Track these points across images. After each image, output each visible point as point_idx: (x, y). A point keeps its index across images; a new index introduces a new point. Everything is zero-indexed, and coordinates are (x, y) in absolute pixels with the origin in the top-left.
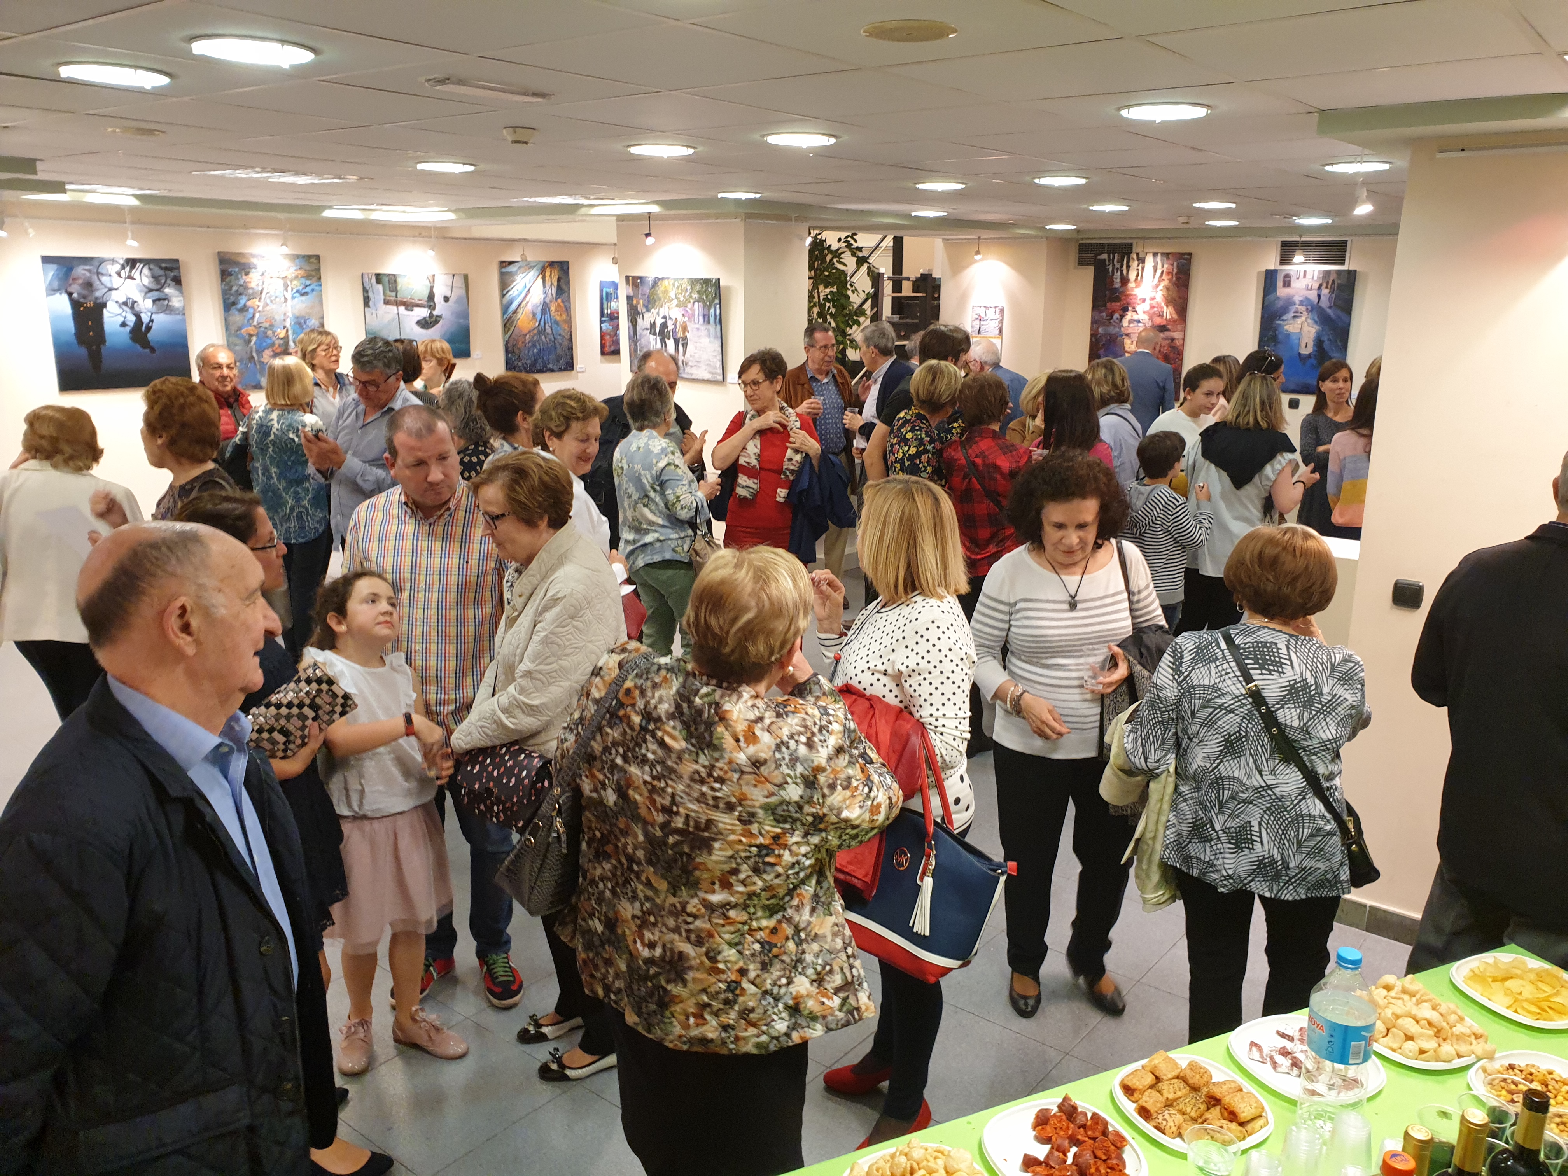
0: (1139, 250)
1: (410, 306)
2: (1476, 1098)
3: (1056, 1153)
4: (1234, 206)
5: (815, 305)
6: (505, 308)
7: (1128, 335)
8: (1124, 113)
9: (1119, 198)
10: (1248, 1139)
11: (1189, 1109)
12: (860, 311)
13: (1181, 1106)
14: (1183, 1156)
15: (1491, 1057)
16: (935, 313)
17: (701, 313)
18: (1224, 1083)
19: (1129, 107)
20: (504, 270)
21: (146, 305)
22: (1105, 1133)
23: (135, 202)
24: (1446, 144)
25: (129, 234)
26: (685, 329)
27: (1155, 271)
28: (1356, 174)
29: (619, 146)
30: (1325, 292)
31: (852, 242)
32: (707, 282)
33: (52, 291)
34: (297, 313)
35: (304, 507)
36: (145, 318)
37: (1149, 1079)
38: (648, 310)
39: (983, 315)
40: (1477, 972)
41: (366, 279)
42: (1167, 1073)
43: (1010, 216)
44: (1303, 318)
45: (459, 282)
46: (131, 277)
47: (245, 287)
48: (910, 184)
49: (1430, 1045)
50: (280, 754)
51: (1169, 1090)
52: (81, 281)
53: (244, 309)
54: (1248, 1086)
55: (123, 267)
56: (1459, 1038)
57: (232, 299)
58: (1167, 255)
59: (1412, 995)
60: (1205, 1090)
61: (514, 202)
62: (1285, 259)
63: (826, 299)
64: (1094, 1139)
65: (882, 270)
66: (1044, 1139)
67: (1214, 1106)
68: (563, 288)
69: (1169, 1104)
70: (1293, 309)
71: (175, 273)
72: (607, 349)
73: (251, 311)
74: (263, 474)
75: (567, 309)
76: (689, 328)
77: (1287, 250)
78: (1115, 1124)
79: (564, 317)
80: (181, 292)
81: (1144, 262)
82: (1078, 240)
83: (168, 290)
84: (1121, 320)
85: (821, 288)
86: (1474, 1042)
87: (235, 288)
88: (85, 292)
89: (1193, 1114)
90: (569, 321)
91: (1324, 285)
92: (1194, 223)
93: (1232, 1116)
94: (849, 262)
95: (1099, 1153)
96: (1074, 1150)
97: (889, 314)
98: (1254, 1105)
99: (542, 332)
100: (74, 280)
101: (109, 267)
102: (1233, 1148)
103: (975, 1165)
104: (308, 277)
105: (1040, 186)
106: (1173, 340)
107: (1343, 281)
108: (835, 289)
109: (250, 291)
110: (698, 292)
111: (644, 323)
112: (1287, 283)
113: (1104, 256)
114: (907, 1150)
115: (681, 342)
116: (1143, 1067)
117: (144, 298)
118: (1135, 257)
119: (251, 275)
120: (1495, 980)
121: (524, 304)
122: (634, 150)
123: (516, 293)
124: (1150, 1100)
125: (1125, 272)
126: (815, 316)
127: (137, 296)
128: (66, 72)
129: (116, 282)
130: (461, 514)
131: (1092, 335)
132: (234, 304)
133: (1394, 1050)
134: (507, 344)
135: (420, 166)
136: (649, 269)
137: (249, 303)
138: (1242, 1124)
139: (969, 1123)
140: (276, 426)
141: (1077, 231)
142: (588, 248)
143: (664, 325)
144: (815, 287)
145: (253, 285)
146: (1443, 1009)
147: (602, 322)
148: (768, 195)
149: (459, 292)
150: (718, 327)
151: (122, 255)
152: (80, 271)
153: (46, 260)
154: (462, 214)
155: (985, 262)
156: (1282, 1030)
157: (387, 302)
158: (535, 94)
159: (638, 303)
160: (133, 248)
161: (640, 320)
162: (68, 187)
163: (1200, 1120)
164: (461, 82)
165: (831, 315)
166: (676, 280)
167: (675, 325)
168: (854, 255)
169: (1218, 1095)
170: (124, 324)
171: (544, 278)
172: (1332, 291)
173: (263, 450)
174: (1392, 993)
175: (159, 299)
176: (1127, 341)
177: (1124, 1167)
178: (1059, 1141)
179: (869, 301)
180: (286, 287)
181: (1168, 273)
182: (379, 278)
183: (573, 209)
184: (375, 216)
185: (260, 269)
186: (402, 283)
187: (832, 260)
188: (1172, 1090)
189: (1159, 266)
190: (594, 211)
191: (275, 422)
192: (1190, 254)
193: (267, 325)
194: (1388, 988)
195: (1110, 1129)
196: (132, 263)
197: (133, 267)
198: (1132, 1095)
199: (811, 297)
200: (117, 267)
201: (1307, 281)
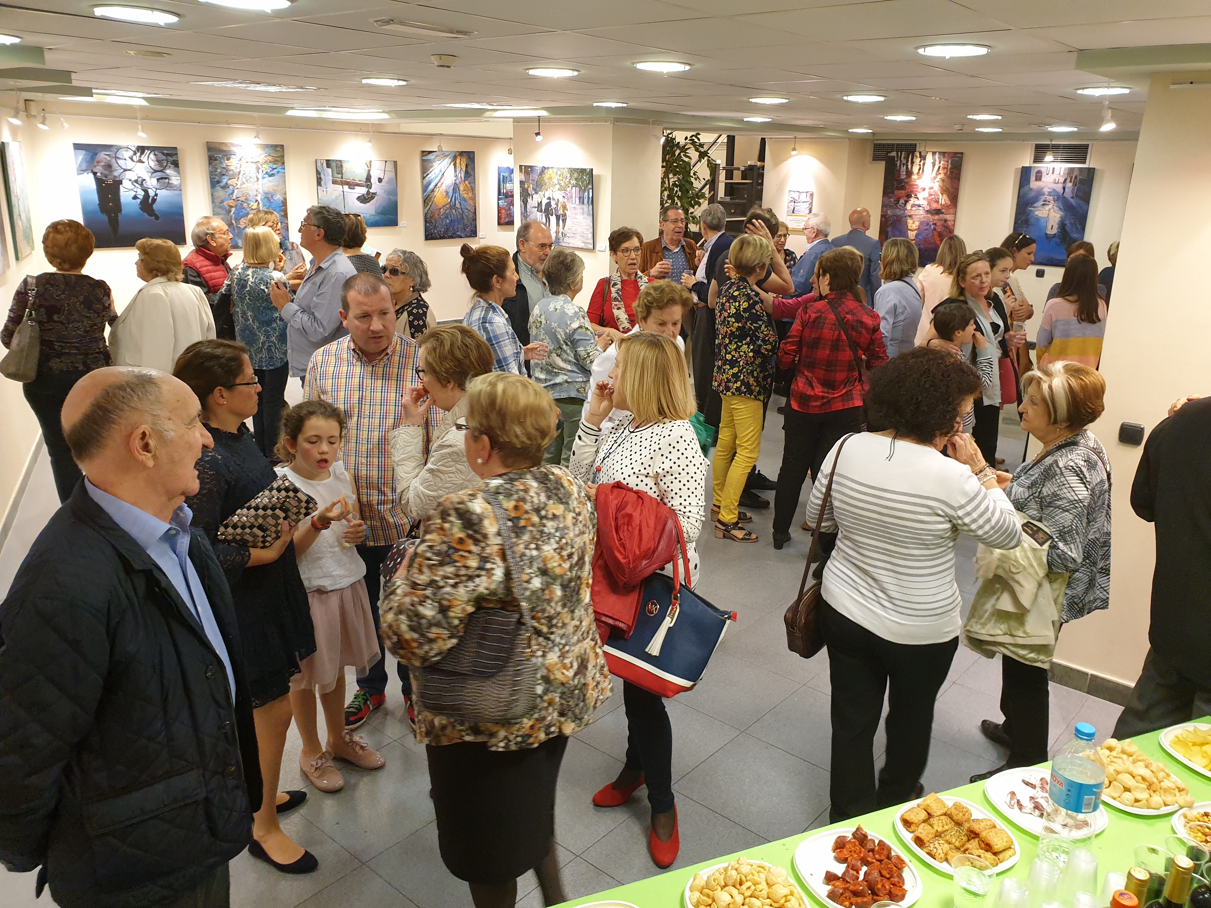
0: (922, 150)
1: (352, 185)
2: (1180, 840)
3: (851, 872)
4: (1000, 118)
5: (665, 190)
6: (425, 188)
7: (910, 216)
8: (921, 51)
9: (908, 112)
10: (1000, 865)
11: (954, 840)
12: (700, 195)
13: (948, 837)
14: (951, 877)
15: (1190, 807)
16: (759, 196)
17: (578, 195)
18: (982, 821)
19: (925, 46)
20: (424, 158)
21: (152, 183)
22: (889, 857)
23: (144, 103)
24: (1178, 78)
25: (140, 127)
26: (564, 208)
27: (934, 166)
28: (1102, 97)
29: (520, 69)
30: (1069, 185)
31: (696, 140)
32: (583, 171)
33: (81, 171)
34: (266, 190)
35: (272, 342)
36: (151, 193)
37: (923, 815)
38: (536, 193)
39: (797, 198)
40: (1180, 738)
41: (319, 164)
42: (937, 811)
43: (821, 123)
44: (1051, 206)
45: (390, 167)
46: (141, 161)
47: (227, 169)
48: (745, 99)
49: (1143, 795)
50: (261, 545)
51: (939, 824)
52: (103, 164)
53: (226, 187)
54: (1000, 823)
55: (135, 154)
56: (1166, 791)
57: (217, 178)
58: (943, 154)
59: (1130, 755)
60: (966, 825)
61: (435, 107)
62: (1038, 159)
63: (674, 185)
64: (880, 861)
65: (718, 162)
66: (841, 860)
67: (974, 838)
68: (470, 173)
69: (938, 835)
70: (1043, 198)
71: (174, 158)
72: (502, 221)
73: (231, 188)
74: (242, 317)
75: (473, 189)
76: (568, 207)
77: (1040, 152)
78: (897, 850)
79: (470, 195)
80: (179, 173)
81: (925, 159)
82: (873, 140)
83: (168, 171)
84: (905, 204)
85: (671, 176)
86: (1178, 794)
87: (219, 170)
88: (106, 172)
89: (957, 844)
90: (474, 199)
91: (1069, 180)
92: (966, 129)
93: (988, 847)
94: (694, 154)
95: (885, 873)
96: (865, 869)
97: (723, 196)
98: (1005, 840)
99: (453, 206)
100: (98, 162)
101: (124, 153)
102: (987, 872)
103: (789, 879)
104: (275, 162)
105: (847, 101)
106: (946, 221)
107: (1084, 176)
108: (681, 177)
109: (231, 173)
110: (576, 179)
111: (532, 202)
112: (1039, 178)
113: (894, 154)
114: (737, 866)
115: (561, 218)
116: (918, 806)
117: (151, 177)
118: (918, 155)
119: (231, 160)
120: (1194, 744)
121: (439, 184)
122: (531, 72)
123: (433, 176)
124: (924, 831)
125: (909, 167)
126: (666, 198)
127: (146, 176)
128: (99, 12)
129: (129, 164)
130: (397, 358)
131: (882, 216)
132: (218, 182)
133: (1114, 799)
134: (426, 215)
135: (364, 81)
136: (537, 160)
137: (230, 182)
138: (995, 854)
139: (784, 845)
140: (251, 279)
141: (873, 134)
142: (490, 141)
143: (548, 205)
144: (666, 176)
145: (231, 168)
146: (1154, 768)
147: (499, 199)
148: (632, 104)
149: (390, 175)
150: (591, 207)
151: (134, 143)
152: (102, 155)
153: (78, 147)
154: (393, 115)
155: (799, 156)
156: (1027, 780)
157: (334, 182)
158: (458, 32)
159: (529, 187)
160: (142, 138)
161: (529, 200)
162: (94, 91)
163: (962, 849)
164: (402, 23)
165: (678, 197)
166: (559, 169)
167: (557, 204)
168: (697, 150)
169: (977, 831)
170: (135, 197)
171: (455, 165)
172: (1075, 185)
173: (242, 299)
174: (1114, 753)
175: (162, 178)
176: (910, 221)
177: (904, 884)
178: (854, 862)
179: (708, 186)
180: (258, 169)
181: (944, 168)
182: (329, 163)
183: (479, 113)
184: (326, 115)
185: (238, 156)
186: (346, 167)
187: (679, 154)
188: (940, 824)
189: (937, 163)
190: (496, 114)
191: (250, 277)
192: (962, 153)
193: (243, 199)
194: (1111, 749)
195: (893, 854)
196: (141, 149)
197: (142, 153)
198: (910, 827)
199: (663, 182)
200: (131, 153)
201: (1056, 176)
